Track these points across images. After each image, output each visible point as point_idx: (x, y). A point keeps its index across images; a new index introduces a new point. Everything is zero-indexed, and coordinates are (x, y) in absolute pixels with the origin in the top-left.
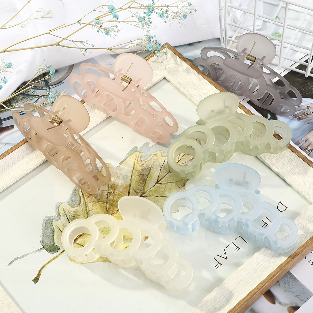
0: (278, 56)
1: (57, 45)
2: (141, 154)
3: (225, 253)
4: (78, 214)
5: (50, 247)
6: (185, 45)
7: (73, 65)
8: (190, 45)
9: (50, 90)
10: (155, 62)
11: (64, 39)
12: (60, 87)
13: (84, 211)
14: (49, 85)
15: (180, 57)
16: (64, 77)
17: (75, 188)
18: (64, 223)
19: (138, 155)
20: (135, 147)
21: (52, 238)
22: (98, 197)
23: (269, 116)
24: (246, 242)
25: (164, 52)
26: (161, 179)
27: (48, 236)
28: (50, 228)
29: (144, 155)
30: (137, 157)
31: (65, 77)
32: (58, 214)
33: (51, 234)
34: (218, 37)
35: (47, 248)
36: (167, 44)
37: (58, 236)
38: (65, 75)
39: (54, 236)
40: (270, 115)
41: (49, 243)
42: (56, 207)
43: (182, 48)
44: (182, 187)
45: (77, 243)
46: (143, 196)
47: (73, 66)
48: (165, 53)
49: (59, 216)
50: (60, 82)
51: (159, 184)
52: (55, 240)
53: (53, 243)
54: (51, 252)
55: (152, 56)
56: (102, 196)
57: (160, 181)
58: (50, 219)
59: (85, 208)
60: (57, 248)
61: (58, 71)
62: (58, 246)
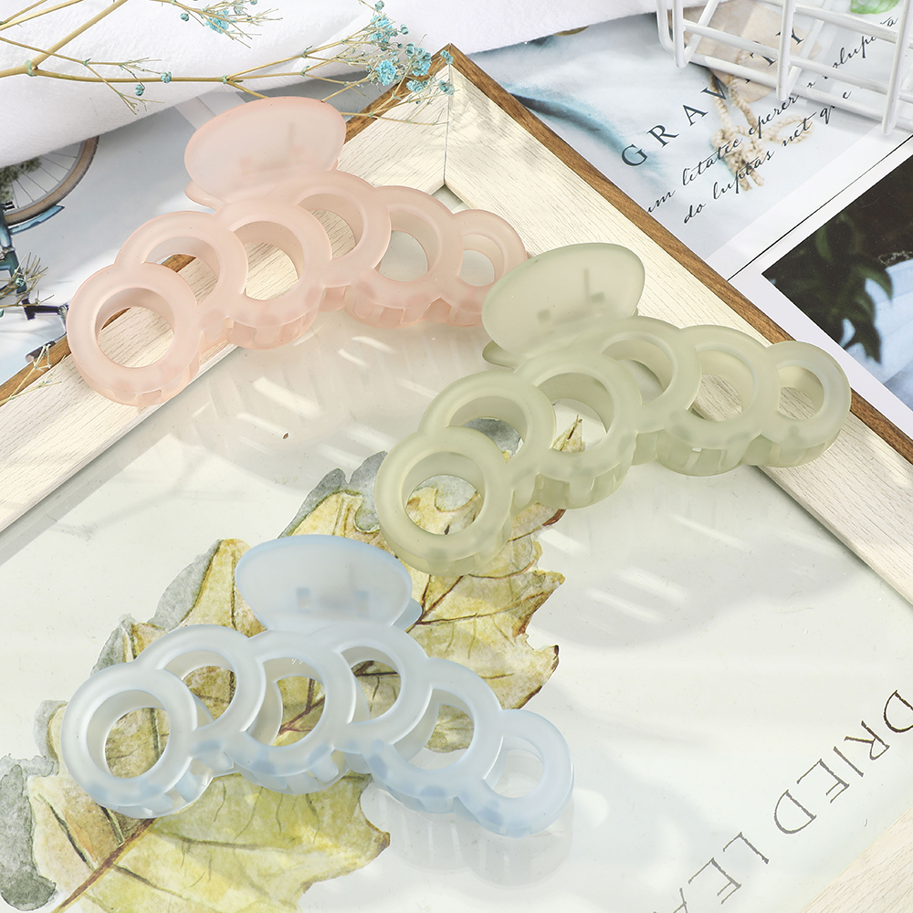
0: (885, 93)
1: (30, 71)
2: (356, 501)
3: (684, 904)
4: (123, 749)
5: (19, 882)
6: (523, 43)
7: (98, 137)
8: (540, 42)
9: (10, 239)
10: (407, 121)
11: (48, 54)
12: (50, 225)
13: (143, 738)
14: (9, 219)
15: (500, 105)
16: (62, 185)
17: (110, 642)
18: (68, 786)
19: (345, 507)
20: (334, 471)
21: (25, 847)
22: (197, 678)
23: (849, 330)
24: (763, 858)
25: (444, 84)
26: (435, 605)
27: (11, 841)
28: (16, 807)
29: (368, 507)
30: (344, 512)
31: (67, 186)
32: (45, 750)
33: (22, 832)
34: (647, 11)
35: (8, 886)
36: (450, 48)
37: (47, 840)
38: (67, 178)
39: (35, 839)
40: (854, 323)
41: (14, 867)
42: (39, 721)
43: (509, 58)
44: (514, 636)
45: (119, 869)
46: (367, 675)
47: (97, 143)
48: (445, 87)
49: (52, 760)
50: (50, 207)
51: (429, 623)
52: (39, 856)
53: (28, 868)
54: (24, 903)
55: (394, 104)
56: (213, 674)
57: (430, 609)
58: (18, 771)
59: (148, 725)
60: (46, 886)
61: (41, 161)
62: (47, 880)
